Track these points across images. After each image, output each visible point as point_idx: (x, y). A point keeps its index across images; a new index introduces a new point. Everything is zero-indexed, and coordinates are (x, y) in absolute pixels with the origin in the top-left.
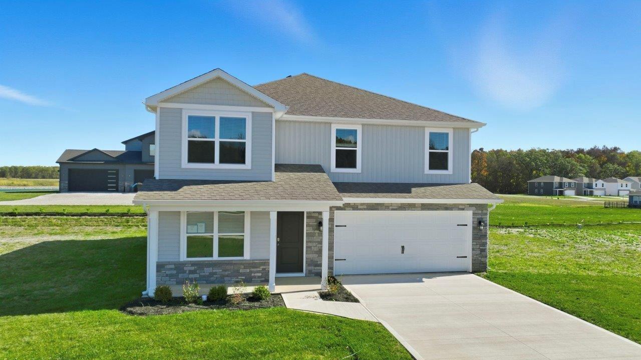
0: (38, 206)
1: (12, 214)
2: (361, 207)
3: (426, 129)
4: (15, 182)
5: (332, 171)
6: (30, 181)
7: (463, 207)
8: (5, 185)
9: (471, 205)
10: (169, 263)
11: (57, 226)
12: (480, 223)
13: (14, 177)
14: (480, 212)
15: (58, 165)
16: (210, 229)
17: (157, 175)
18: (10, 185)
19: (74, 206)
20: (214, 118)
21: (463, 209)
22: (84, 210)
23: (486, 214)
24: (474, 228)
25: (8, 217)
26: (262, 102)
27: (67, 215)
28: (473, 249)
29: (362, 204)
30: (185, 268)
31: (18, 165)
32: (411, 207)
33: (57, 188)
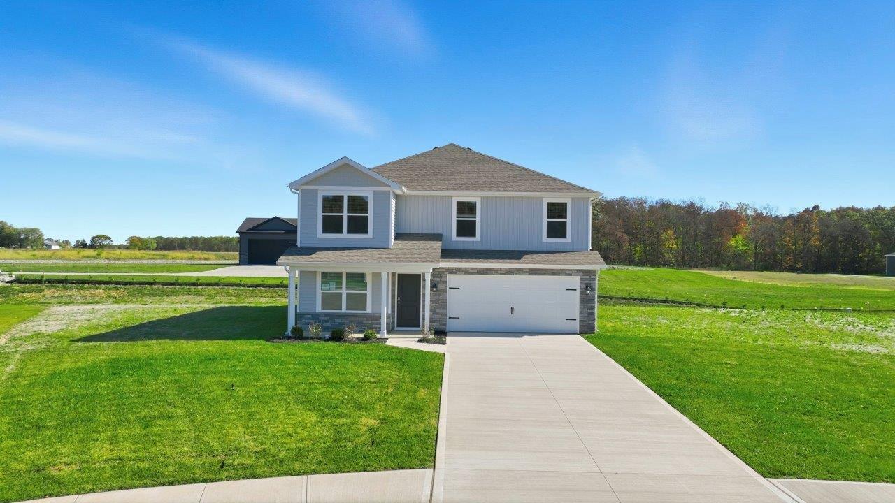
0: (217, 277)
1: (195, 284)
2: (472, 272)
3: (544, 199)
4: (196, 256)
5: (453, 240)
6: (211, 255)
7: (570, 272)
8: (185, 259)
9: (579, 271)
10: (308, 314)
11: (234, 296)
12: (586, 288)
13: (194, 250)
14: (588, 277)
15: (238, 235)
16: (339, 286)
17: (299, 244)
18: (190, 259)
19: (250, 278)
20: (343, 197)
21: (570, 275)
22: (259, 282)
23: (594, 280)
24: (582, 293)
25: (191, 287)
26: (381, 182)
27: (244, 286)
28: (580, 312)
29: (473, 269)
30: (320, 318)
31: (198, 235)
32: (519, 272)
33: (238, 262)
